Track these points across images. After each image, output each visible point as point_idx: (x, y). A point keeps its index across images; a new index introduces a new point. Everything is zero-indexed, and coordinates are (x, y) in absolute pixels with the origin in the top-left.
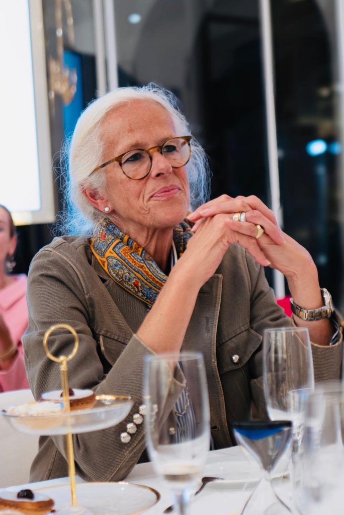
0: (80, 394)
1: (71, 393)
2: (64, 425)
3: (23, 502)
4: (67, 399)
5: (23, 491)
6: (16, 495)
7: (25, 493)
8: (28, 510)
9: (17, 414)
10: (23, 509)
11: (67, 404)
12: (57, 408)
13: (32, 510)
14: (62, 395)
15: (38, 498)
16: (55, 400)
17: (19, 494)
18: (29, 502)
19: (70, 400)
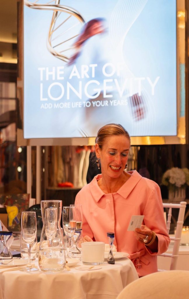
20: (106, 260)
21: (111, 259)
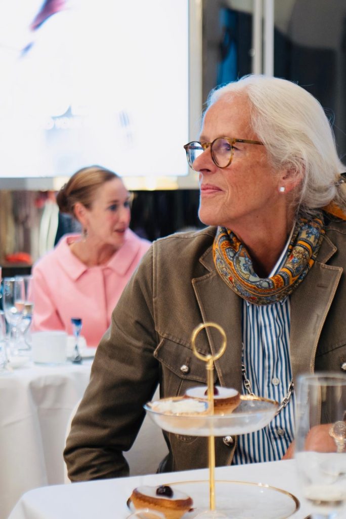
0: (226, 393)
1: (216, 392)
2: (207, 425)
3: (162, 500)
4: (211, 397)
5: (162, 487)
6: (155, 491)
7: (165, 490)
8: (167, 508)
9: (161, 411)
10: (161, 506)
11: (211, 404)
12: (201, 407)
13: (170, 508)
14: (206, 393)
15: (177, 496)
16: (200, 399)
17: (158, 490)
18: (168, 500)
19: (215, 400)
20: (69, 359)
21: (77, 357)
